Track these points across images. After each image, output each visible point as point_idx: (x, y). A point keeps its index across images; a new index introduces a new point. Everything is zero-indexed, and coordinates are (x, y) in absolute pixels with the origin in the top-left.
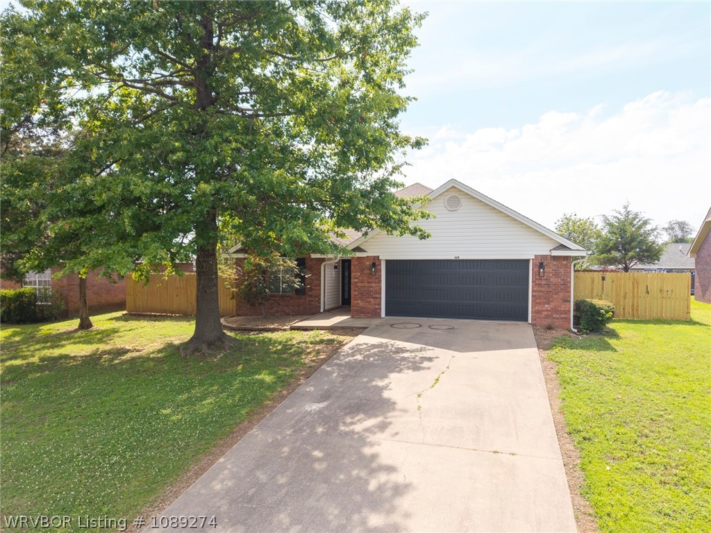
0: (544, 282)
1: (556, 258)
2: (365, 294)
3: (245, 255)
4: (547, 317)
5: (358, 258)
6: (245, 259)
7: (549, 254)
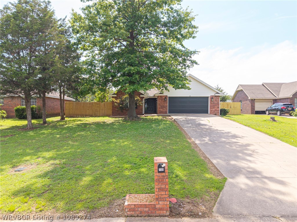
0: (213, 103)
1: (216, 96)
2: (163, 107)
3: (116, 96)
4: (214, 112)
5: (161, 96)
6: (116, 97)
7: (214, 95)
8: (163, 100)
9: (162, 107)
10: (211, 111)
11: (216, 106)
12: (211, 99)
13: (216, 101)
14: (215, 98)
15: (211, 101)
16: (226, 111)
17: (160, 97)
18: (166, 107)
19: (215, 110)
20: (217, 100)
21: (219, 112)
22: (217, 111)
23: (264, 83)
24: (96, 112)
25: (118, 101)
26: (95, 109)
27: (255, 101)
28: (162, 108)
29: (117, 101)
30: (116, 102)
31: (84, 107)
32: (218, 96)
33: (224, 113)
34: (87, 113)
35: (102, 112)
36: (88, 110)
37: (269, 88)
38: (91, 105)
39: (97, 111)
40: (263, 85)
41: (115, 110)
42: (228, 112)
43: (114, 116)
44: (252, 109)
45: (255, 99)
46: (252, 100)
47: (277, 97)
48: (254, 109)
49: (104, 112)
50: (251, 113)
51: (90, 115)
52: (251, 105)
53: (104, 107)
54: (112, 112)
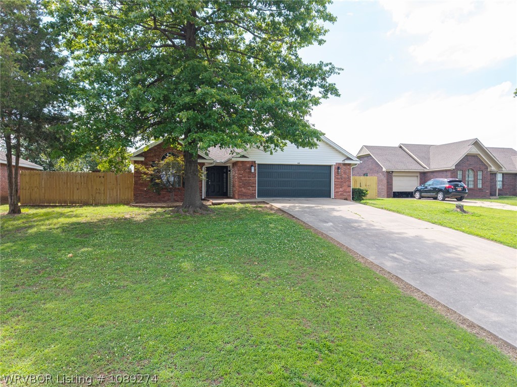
0: (339, 177)
1: (345, 164)
2: (246, 184)
3: (142, 159)
4: (341, 195)
5: (242, 162)
6: (142, 161)
7: (342, 162)
8: (247, 170)
9: (244, 184)
10: (336, 192)
11: (345, 183)
12: (336, 170)
13: (345, 173)
14: (344, 167)
15: (337, 173)
16: (362, 192)
17: (241, 165)
18: (254, 185)
19: (344, 191)
20: (347, 171)
21: (350, 195)
22: (347, 192)
23: (402, 144)
24: (97, 195)
25: (151, 171)
26: (95, 188)
27: (394, 174)
28: (244, 187)
29: (147, 171)
30: (145, 173)
31: (67, 183)
32: (349, 165)
33: (358, 195)
34: (76, 198)
35: (110, 194)
36: (78, 189)
37: (411, 152)
38: (85, 178)
39: (99, 193)
40: (401, 147)
41: (142, 191)
42: (365, 195)
43: (141, 204)
44: (388, 188)
45: (392, 172)
46: (388, 173)
47: (428, 168)
48: (391, 188)
49: (115, 194)
50: (386, 195)
51: (81, 201)
52: (387, 182)
53: (115, 183)
54: (134, 195)
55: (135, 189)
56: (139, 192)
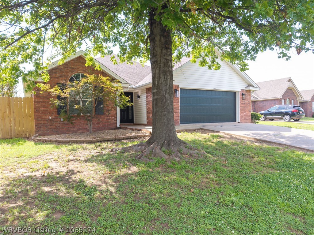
4: (244, 119)
7: (245, 89)
10: (241, 117)
14: (247, 93)
15: (242, 99)
20: (248, 97)
21: (250, 119)
22: (248, 116)
47: (259, 98)
54: (36, 126)
55: (37, 118)
56: (42, 122)
